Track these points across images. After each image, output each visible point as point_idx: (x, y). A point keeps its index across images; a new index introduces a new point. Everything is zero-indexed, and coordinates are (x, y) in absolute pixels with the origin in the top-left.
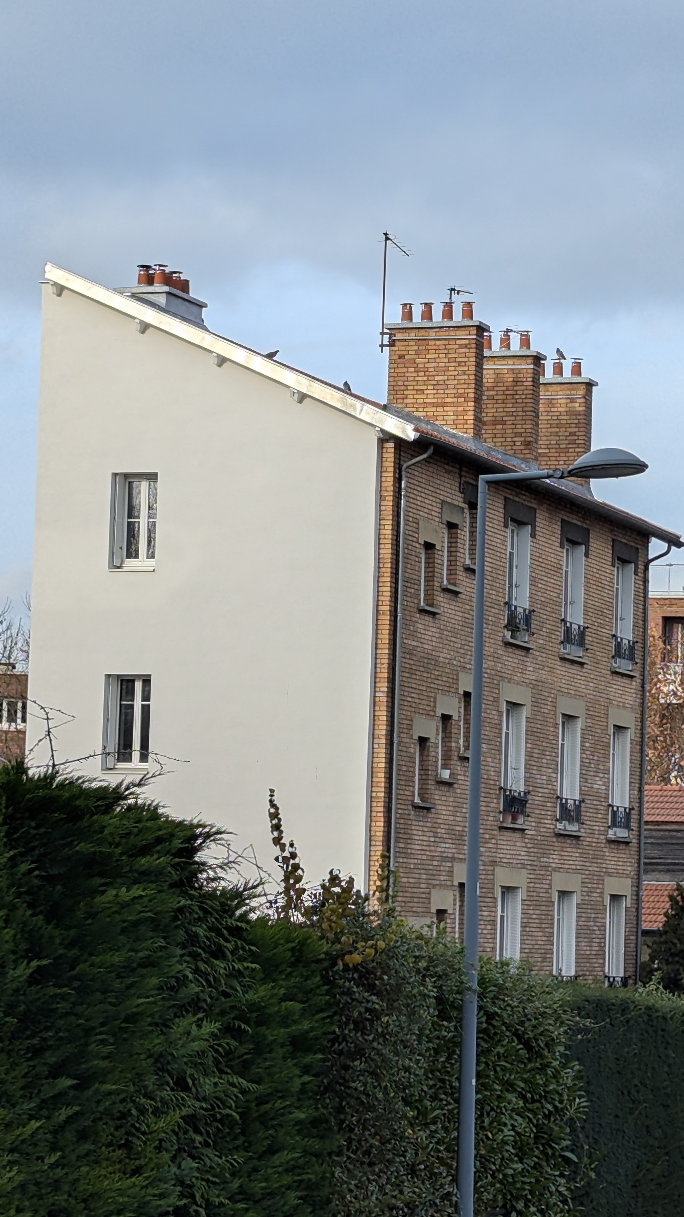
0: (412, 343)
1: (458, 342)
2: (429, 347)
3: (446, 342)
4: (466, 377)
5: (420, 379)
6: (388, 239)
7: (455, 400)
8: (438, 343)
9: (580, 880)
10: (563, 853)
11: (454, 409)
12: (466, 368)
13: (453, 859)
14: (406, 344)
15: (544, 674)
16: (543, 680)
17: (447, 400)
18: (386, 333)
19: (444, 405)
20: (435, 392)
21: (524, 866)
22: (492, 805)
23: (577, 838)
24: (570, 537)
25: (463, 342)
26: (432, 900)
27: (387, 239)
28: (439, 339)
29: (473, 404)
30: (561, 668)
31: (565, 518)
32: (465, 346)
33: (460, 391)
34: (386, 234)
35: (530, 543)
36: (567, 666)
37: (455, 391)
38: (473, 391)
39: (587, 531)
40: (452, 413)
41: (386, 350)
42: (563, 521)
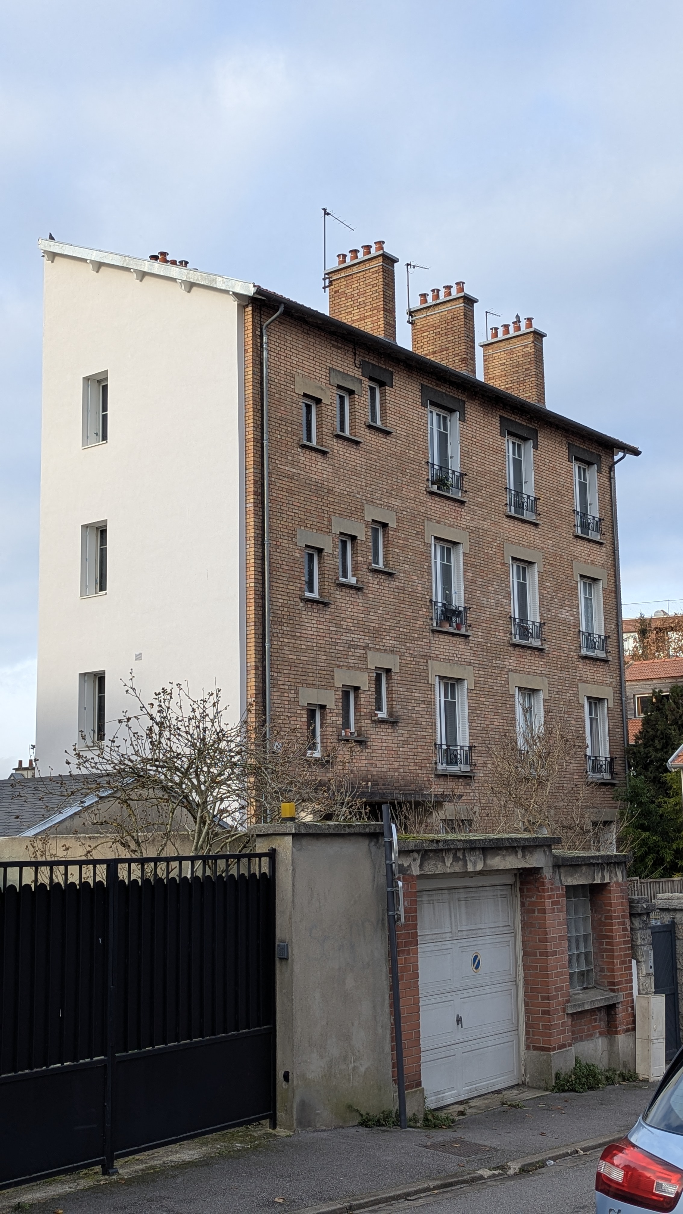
0: (343, 280)
1: (371, 270)
2: (353, 280)
3: (364, 273)
4: (377, 294)
5: (349, 304)
6: (328, 214)
7: (371, 313)
8: (359, 275)
9: (547, 682)
10: (520, 659)
11: (371, 319)
12: (377, 288)
13: (366, 648)
14: (339, 281)
15: (486, 525)
16: (485, 528)
17: (366, 314)
18: (327, 278)
19: (365, 318)
20: (358, 310)
21: (470, 664)
22: (420, 612)
23: (541, 650)
24: (512, 430)
25: (374, 269)
26: (335, 677)
27: (326, 213)
28: (359, 272)
29: (382, 312)
30: (507, 524)
31: (503, 415)
32: (376, 272)
33: (374, 305)
34: (325, 210)
35: (458, 425)
36: (516, 523)
37: (371, 306)
38: (382, 303)
39: (536, 432)
40: (369, 323)
41: (327, 289)
42: (501, 417)
